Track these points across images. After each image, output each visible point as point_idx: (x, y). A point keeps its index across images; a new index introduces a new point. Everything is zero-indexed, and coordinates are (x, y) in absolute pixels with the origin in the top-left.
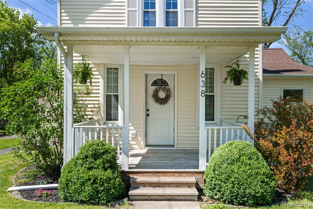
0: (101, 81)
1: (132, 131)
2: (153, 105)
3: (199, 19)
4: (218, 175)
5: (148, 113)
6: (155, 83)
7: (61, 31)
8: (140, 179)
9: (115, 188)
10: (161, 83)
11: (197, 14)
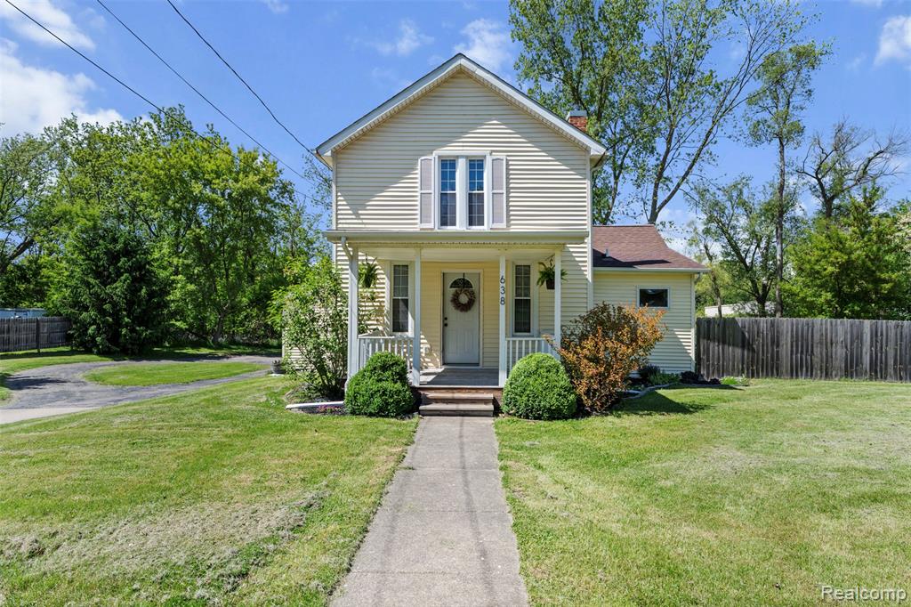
0: (386, 281)
1: (424, 346)
2: (453, 313)
3: (511, 204)
4: (514, 388)
5: (446, 322)
6: (455, 284)
7: (348, 235)
8: (431, 395)
9: (404, 401)
10: (462, 284)
11: (508, 197)
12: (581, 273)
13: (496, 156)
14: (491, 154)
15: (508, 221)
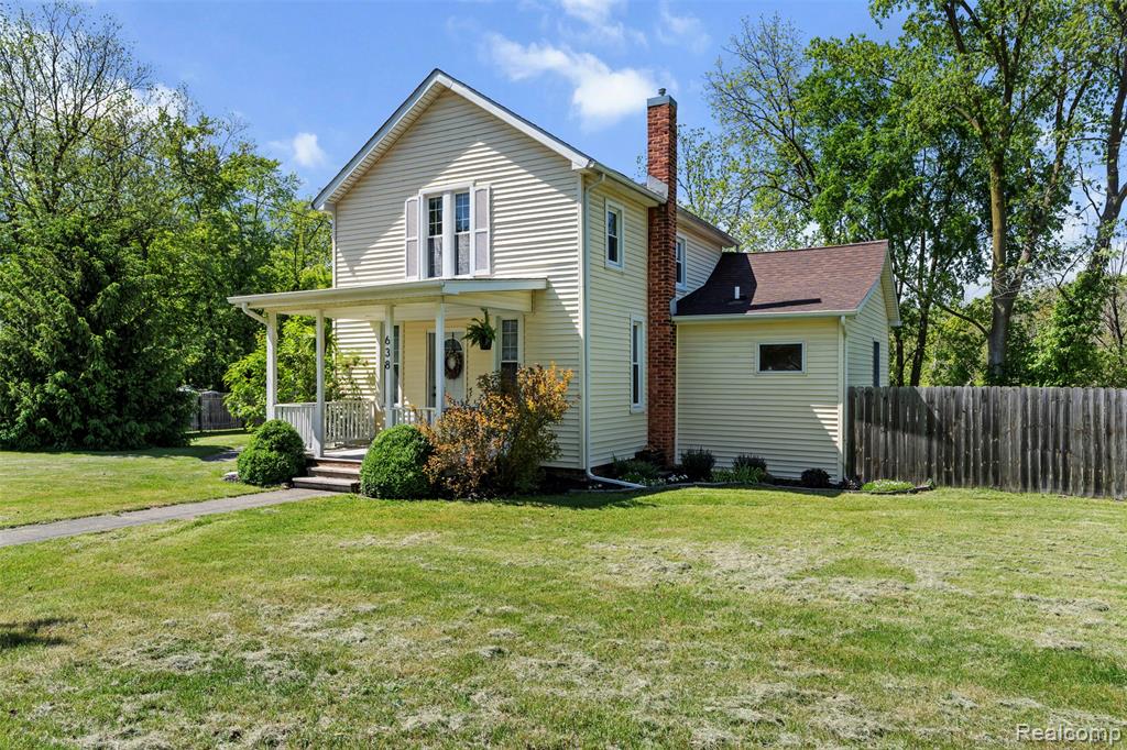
0: (377, 345)
3: (495, 244)
5: (434, 391)
10: (452, 346)
11: (491, 236)
12: (572, 327)
13: (480, 185)
14: (474, 185)
15: (492, 266)
